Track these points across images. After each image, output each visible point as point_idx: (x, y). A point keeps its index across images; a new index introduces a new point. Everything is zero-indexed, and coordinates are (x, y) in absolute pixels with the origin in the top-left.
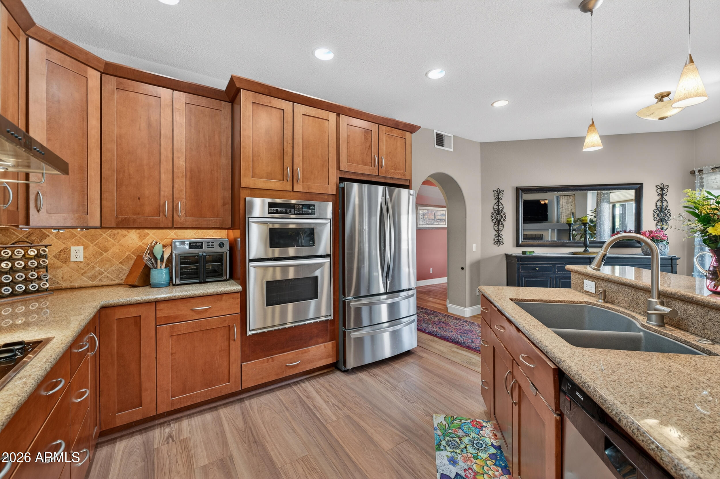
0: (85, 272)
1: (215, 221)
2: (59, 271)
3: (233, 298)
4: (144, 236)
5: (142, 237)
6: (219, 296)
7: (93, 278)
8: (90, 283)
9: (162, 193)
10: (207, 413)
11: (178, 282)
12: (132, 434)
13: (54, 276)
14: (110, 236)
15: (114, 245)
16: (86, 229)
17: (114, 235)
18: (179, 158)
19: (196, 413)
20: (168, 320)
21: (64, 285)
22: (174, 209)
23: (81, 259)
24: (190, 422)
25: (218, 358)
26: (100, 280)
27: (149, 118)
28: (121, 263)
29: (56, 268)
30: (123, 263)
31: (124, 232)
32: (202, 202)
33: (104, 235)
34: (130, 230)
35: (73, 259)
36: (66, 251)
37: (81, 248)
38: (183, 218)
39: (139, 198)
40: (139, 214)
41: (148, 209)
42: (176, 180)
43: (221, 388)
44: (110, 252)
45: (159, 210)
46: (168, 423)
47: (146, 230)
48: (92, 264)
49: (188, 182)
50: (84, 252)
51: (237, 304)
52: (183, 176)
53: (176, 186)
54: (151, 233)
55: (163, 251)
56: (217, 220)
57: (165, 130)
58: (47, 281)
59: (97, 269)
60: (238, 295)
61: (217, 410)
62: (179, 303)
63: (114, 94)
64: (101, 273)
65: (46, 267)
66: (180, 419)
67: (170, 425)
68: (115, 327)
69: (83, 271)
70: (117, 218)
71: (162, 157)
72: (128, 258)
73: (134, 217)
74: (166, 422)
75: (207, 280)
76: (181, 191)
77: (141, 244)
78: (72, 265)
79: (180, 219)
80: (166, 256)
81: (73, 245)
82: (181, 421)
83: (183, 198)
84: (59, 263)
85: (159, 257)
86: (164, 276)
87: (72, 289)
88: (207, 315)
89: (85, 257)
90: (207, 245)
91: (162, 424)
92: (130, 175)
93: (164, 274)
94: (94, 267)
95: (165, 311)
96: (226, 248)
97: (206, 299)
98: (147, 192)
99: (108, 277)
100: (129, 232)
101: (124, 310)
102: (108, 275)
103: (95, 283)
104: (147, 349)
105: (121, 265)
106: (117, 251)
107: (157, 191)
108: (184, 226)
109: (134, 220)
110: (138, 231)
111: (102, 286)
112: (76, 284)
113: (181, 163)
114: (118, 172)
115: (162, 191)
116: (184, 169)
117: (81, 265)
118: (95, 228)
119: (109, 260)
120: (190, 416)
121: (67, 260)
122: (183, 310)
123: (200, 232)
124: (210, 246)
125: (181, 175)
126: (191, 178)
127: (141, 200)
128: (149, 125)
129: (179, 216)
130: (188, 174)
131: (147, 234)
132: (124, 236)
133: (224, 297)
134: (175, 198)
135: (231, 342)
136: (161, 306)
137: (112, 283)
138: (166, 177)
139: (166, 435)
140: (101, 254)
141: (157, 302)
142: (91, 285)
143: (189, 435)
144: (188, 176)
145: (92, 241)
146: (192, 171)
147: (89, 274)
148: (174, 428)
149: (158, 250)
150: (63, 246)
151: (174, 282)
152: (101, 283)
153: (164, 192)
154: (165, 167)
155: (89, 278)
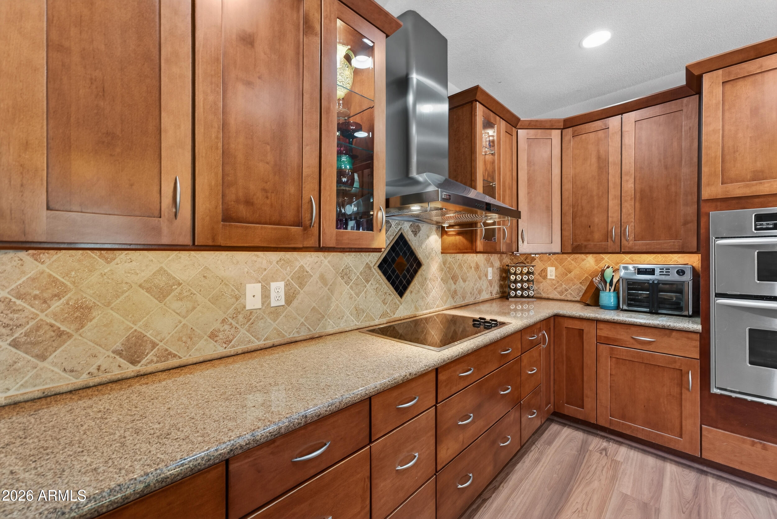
0: (556, 288)
1: (672, 244)
2: (541, 284)
3: (688, 338)
4: (600, 260)
5: (597, 262)
6: (667, 332)
7: (561, 293)
8: (559, 297)
9: (610, 219)
10: (651, 456)
11: (625, 307)
12: (577, 429)
13: (539, 288)
14: (573, 260)
15: (575, 267)
16: (553, 254)
17: (576, 259)
18: (627, 181)
19: (639, 448)
20: (607, 341)
21: (544, 295)
22: (622, 234)
23: (553, 277)
24: (628, 452)
25: (666, 402)
26: (566, 295)
27: (598, 151)
28: (581, 283)
29: (539, 282)
30: (582, 284)
31: (583, 256)
32: (654, 223)
33: (569, 259)
34: (588, 255)
35: (549, 277)
36: (544, 271)
37: (554, 269)
38: (631, 243)
39: (590, 227)
40: (589, 240)
41: (597, 236)
42: (624, 204)
43: (671, 439)
44: (573, 273)
45: (607, 235)
46: (609, 440)
47: (601, 255)
48: (561, 282)
49: (637, 204)
50: (556, 272)
51: (695, 347)
52: (631, 199)
53: (624, 210)
54: (606, 257)
55: (613, 276)
56: (674, 242)
57: (613, 158)
58: (533, 290)
59: (564, 286)
60: (697, 337)
61: (664, 461)
62: (618, 327)
63: (570, 142)
64: (566, 290)
65: (533, 281)
66: (621, 443)
67: (610, 442)
68: (564, 333)
69: (555, 287)
70: (572, 244)
71: (611, 185)
72: (586, 279)
73: (585, 243)
74: (607, 437)
75: (660, 311)
76: (629, 215)
77: (597, 267)
78: (548, 281)
79: (629, 244)
80: (615, 281)
81: (549, 266)
82: (620, 445)
83: (632, 222)
84: (541, 279)
85: (608, 280)
86: (612, 300)
87: (548, 299)
88: (651, 348)
89: (556, 276)
90: (660, 272)
91: (603, 437)
92: (582, 207)
93: (612, 297)
94: (562, 285)
95: (605, 332)
96: (688, 277)
97: (649, 330)
98: (596, 220)
99: (571, 294)
100: (587, 257)
101: (571, 321)
102: (572, 292)
103: (562, 297)
104: (589, 360)
105: (581, 285)
106: (578, 272)
107: (605, 218)
108: (633, 251)
109: (586, 246)
110: (595, 255)
111: (567, 301)
112: (551, 296)
113: (629, 185)
114: (573, 206)
115: (611, 217)
116: (633, 192)
117: (554, 282)
118: (558, 253)
119: (572, 280)
120: (631, 447)
121: (545, 277)
122: (623, 335)
123: (660, 257)
124: (664, 273)
125: (630, 198)
126: (642, 199)
127: (591, 227)
128: (599, 158)
129: (627, 241)
130: (638, 195)
131: (603, 259)
132: (583, 260)
133: (674, 334)
134: (623, 222)
135: (684, 391)
136: (601, 326)
137: (574, 299)
138: (613, 204)
139: (602, 447)
140: (567, 275)
141: (598, 321)
142: (559, 299)
143: (622, 460)
144: (638, 198)
145: (561, 263)
146: (642, 191)
147: (559, 290)
148: (612, 447)
149: (609, 273)
150: (544, 267)
151: (621, 307)
152: (566, 299)
153: (612, 217)
154: (614, 192)
155: (559, 293)
